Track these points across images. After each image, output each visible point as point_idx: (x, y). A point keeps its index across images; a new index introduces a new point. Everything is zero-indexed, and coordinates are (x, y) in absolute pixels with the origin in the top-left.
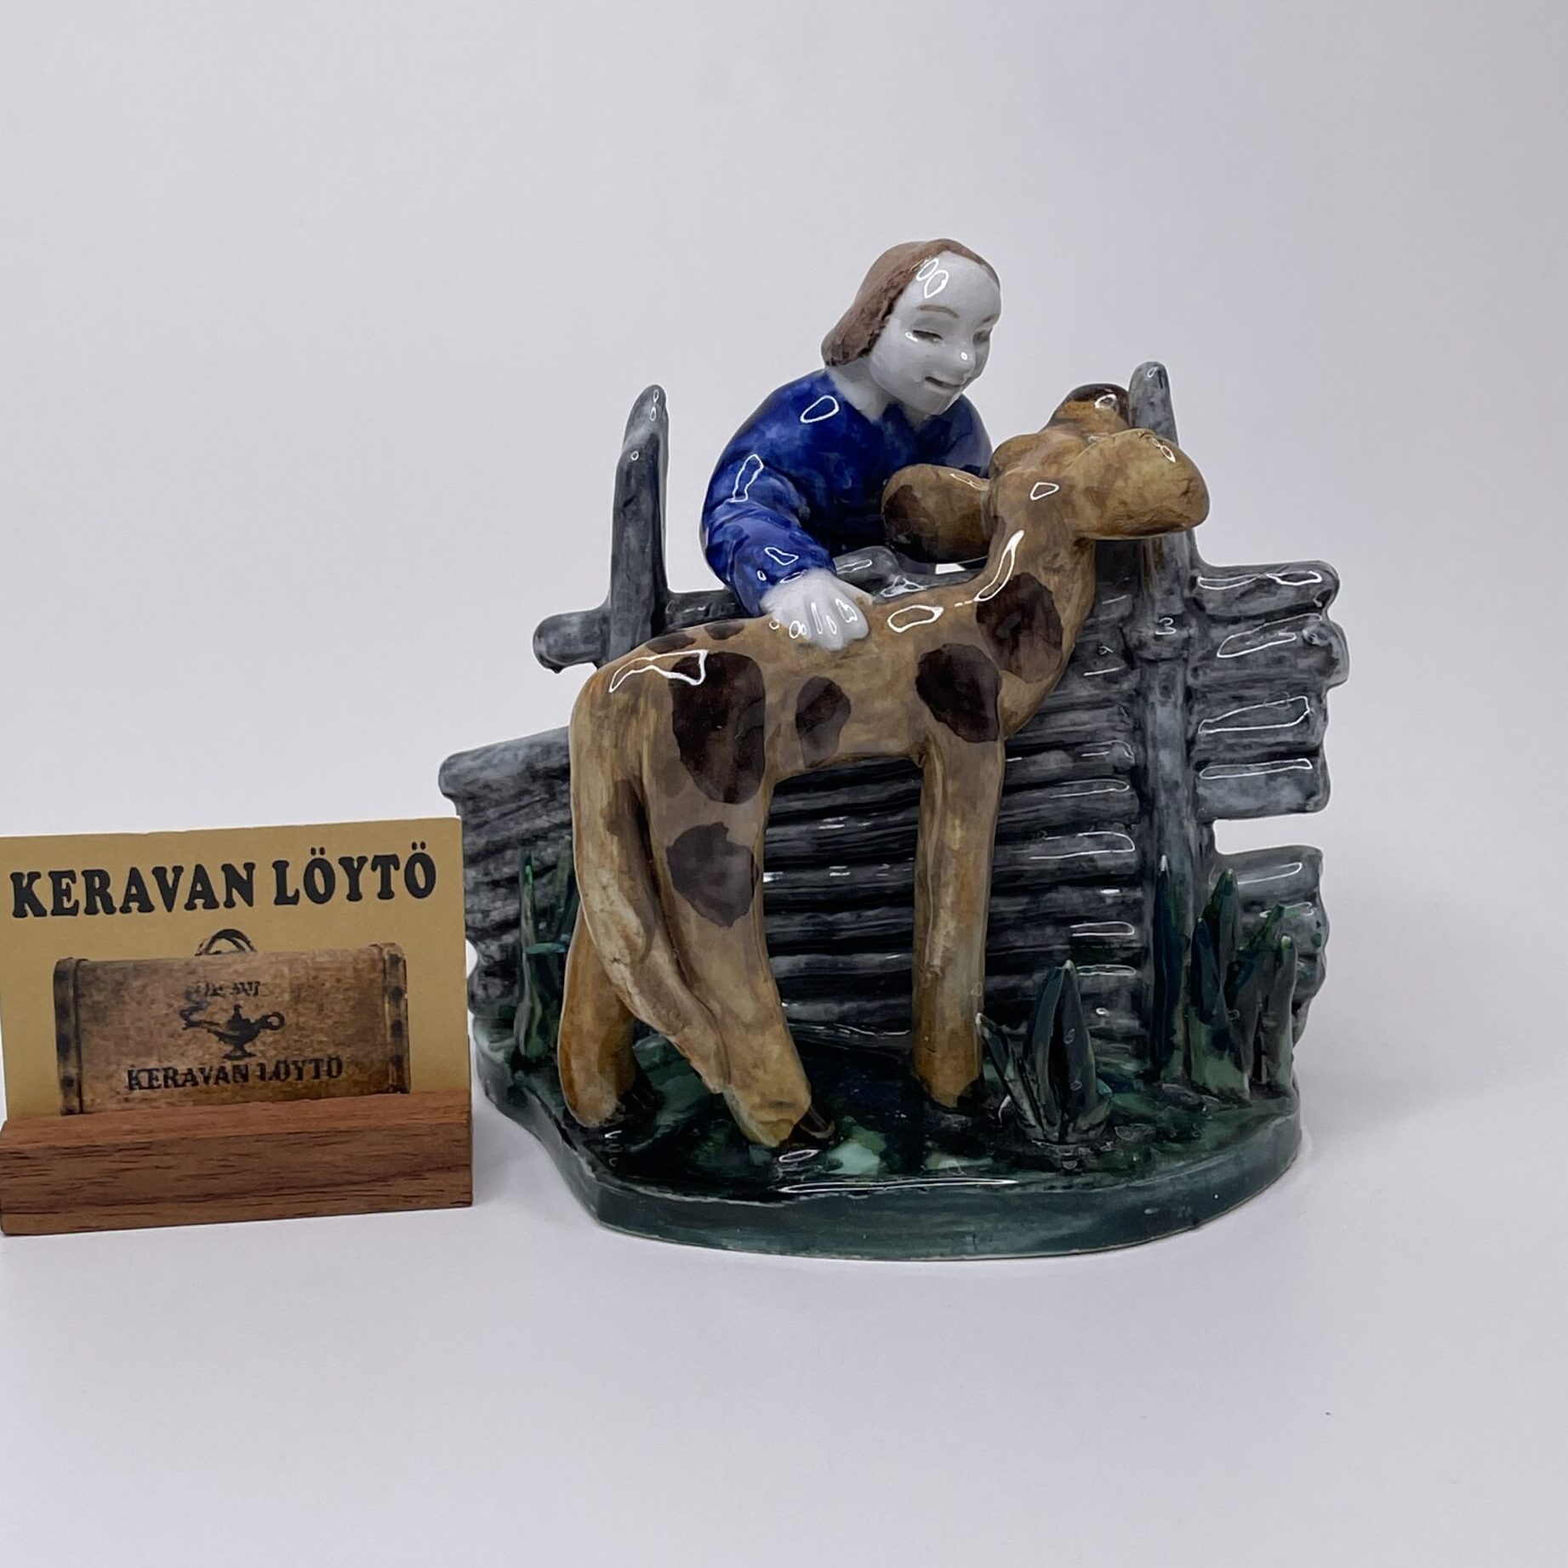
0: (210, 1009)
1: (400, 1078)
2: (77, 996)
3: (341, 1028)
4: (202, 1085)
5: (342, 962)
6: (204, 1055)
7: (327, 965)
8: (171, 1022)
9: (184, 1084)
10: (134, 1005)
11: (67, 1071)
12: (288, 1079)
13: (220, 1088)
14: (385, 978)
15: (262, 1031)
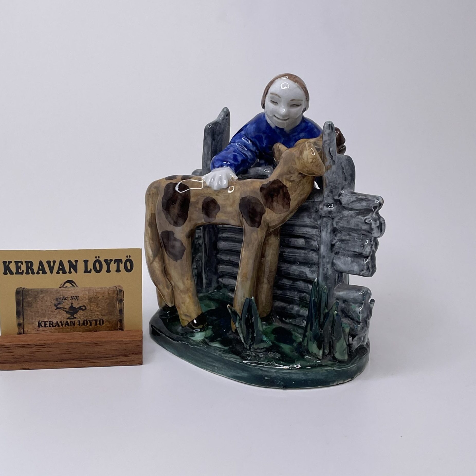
0: (64, 304)
1: (121, 326)
2: (23, 299)
3: (103, 311)
4: (61, 326)
5: (104, 291)
7: (100, 292)
8: (51, 307)
9: (55, 326)
10: (40, 302)
11: (19, 322)
12: (88, 326)
13: (66, 327)
14: (117, 296)
15: (79, 311)
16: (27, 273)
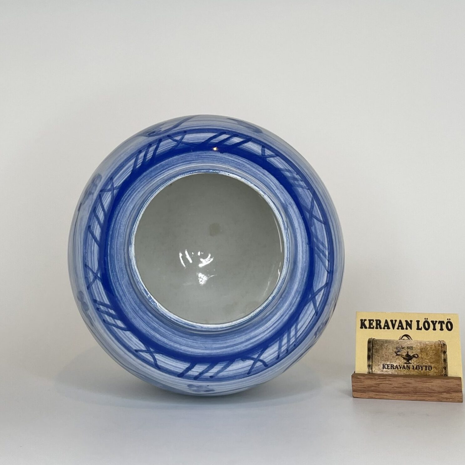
0: (402, 352)
1: (446, 372)
2: (373, 346)
3: (432, 359)
4: (399, 369)
5: (432, 344)
6: (400, 362)
7: (428, 344)
8: (393, 354)
9: (395, 369)
10: (385, 349)
11: (369, 363)
12: (419, 370)
13: (403, 370)
14: (442, 348)
15: (413, 358)
16: (377, 328)
